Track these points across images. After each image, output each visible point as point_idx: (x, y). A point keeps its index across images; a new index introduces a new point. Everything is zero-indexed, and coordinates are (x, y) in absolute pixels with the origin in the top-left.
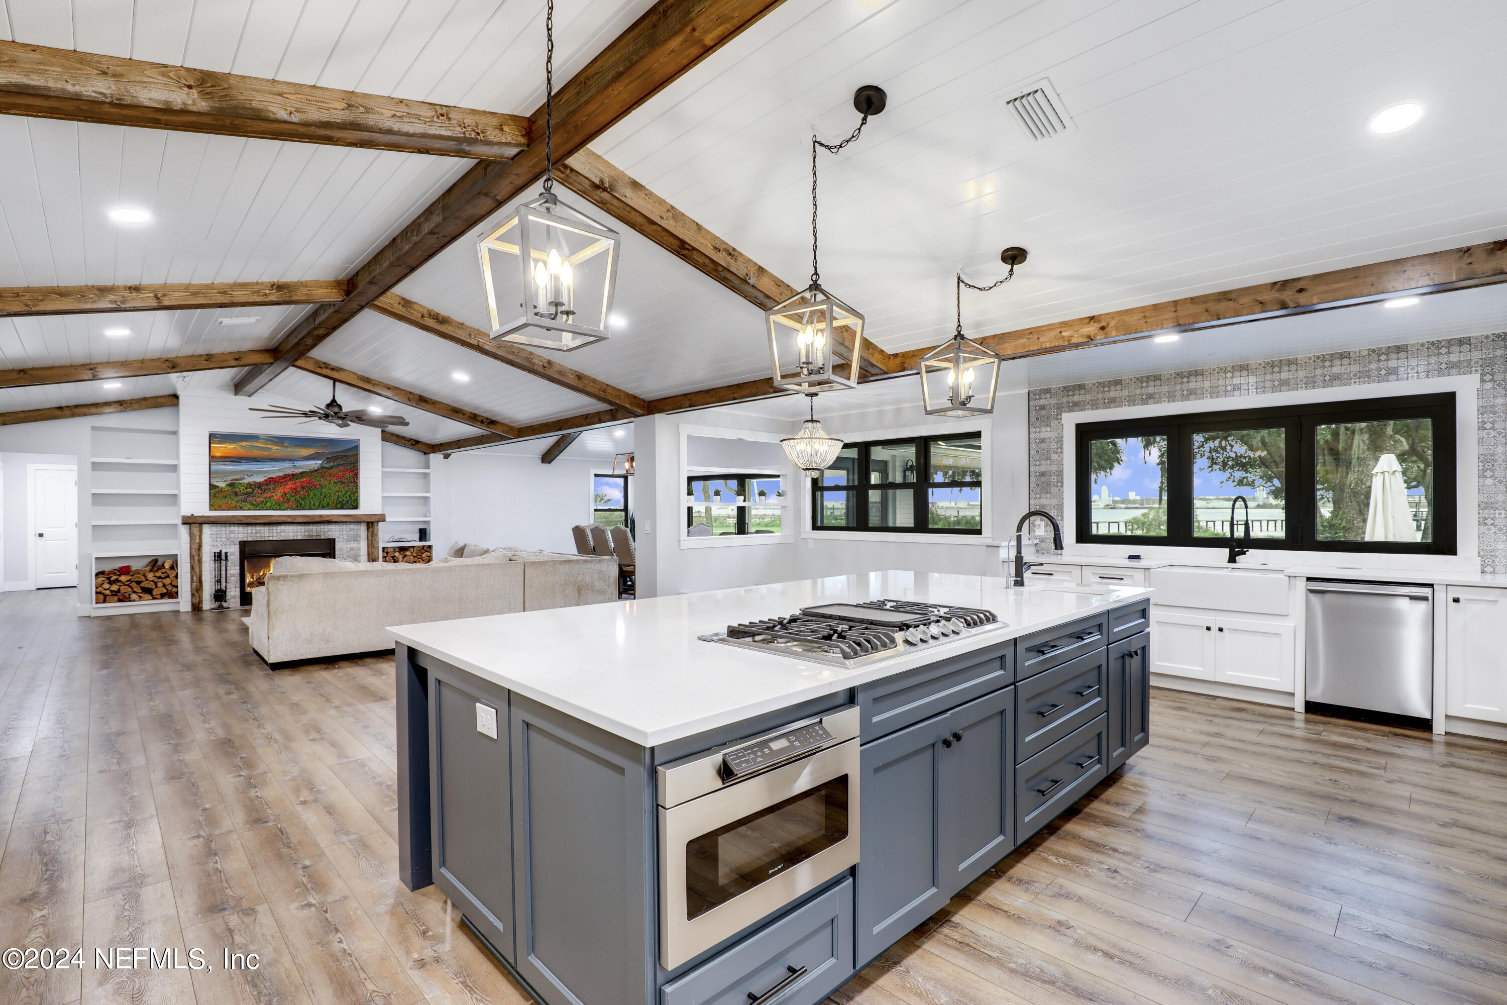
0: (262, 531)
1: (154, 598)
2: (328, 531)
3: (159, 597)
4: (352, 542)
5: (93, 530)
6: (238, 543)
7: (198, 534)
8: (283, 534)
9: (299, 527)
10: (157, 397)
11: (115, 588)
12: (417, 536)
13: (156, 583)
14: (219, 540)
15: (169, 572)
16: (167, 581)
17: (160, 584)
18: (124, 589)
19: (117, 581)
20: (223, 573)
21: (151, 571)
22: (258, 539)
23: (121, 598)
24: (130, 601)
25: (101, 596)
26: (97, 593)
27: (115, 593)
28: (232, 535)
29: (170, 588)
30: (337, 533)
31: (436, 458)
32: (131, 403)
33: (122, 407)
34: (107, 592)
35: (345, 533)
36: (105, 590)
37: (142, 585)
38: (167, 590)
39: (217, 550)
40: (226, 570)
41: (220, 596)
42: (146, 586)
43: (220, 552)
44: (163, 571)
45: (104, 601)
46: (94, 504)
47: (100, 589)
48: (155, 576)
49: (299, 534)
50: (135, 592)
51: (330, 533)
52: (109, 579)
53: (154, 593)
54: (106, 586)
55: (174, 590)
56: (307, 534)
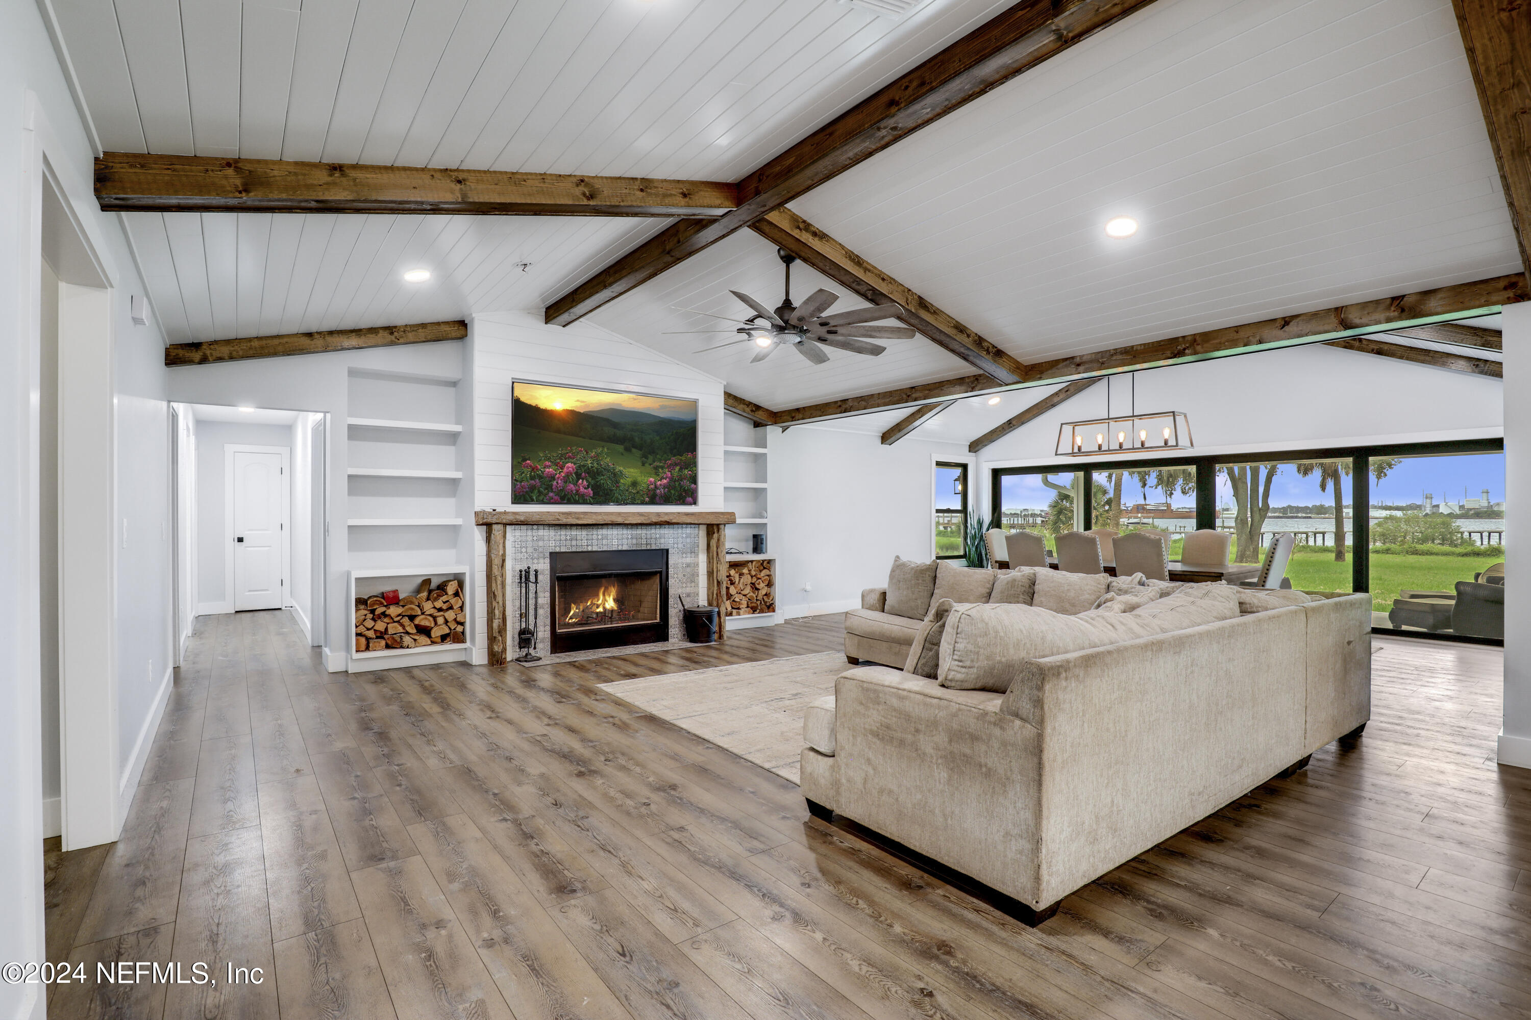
0: (579, 538)
1: (433, 643)
2: (660, 538)
3: (439, 640)
4: (689, 555)
5: (349, 533)
6: (548, 555)
7: (501, 541)
8: (605, 542)
9: (625, 531)
10: (438, 324)
11: (380, 626)
12: (750, 545)
13: (435, 618)
14: (524, 550)
15: (453, 601)
16: (450, 615)
17: (440, 620)
18: (394, 628)
19: (384, 614)
20: (532, 602)
21: (428, 599)
22: (574, 549)
23: (389, 642)
24: (402, 647)
25: (363, 640)
26: (358, 635)
27: (381, 635)
28: (541, 543)
29: (453, 625)
30: (671, 541)
31: (773, 432)
32: (404, 331)
33: (393, 338)
34: (371, 634)
35: (680, 540)
36: (368, 629)
37: (417, 621)
38: (450, 629)
39: (524, 567)
40: (536, 598)
41: (525, 638)
42: (423, 623)
43: (527, 572)
44: (444, 598)
45: (367, 648)
46: (352, 492)
47: (362, 629)
48: (434, 608)
49: (625, 541)
50: (408, 633)
51: (662, 541)
52: (373, 612)
53: (433, 634)
54: (369, 623)
55: (460, 629)
56: (634, 541)
